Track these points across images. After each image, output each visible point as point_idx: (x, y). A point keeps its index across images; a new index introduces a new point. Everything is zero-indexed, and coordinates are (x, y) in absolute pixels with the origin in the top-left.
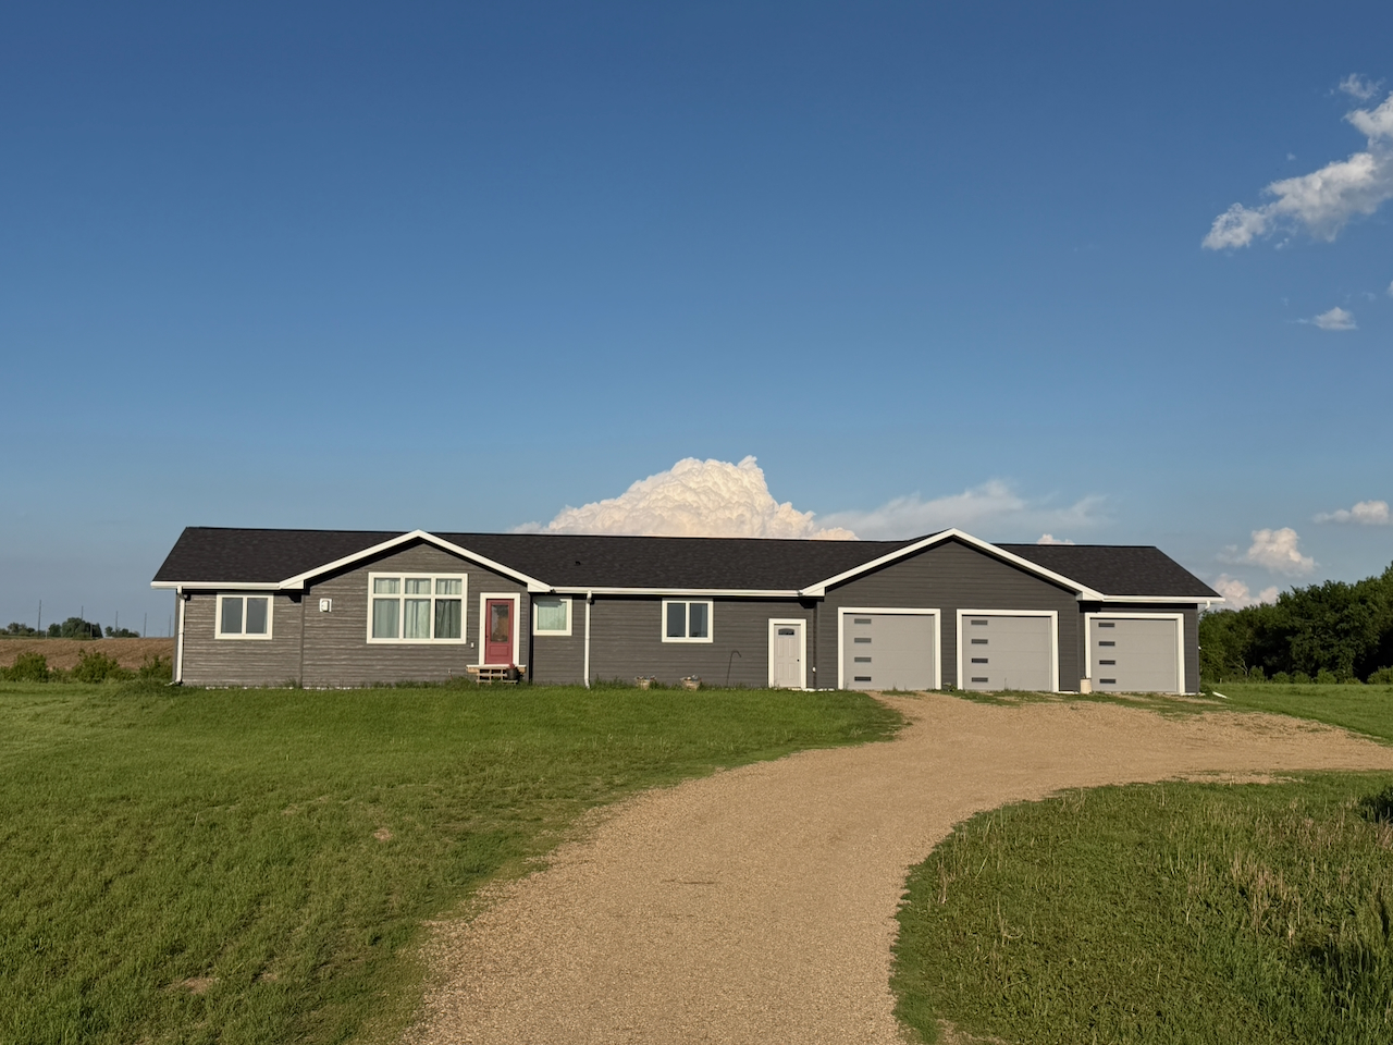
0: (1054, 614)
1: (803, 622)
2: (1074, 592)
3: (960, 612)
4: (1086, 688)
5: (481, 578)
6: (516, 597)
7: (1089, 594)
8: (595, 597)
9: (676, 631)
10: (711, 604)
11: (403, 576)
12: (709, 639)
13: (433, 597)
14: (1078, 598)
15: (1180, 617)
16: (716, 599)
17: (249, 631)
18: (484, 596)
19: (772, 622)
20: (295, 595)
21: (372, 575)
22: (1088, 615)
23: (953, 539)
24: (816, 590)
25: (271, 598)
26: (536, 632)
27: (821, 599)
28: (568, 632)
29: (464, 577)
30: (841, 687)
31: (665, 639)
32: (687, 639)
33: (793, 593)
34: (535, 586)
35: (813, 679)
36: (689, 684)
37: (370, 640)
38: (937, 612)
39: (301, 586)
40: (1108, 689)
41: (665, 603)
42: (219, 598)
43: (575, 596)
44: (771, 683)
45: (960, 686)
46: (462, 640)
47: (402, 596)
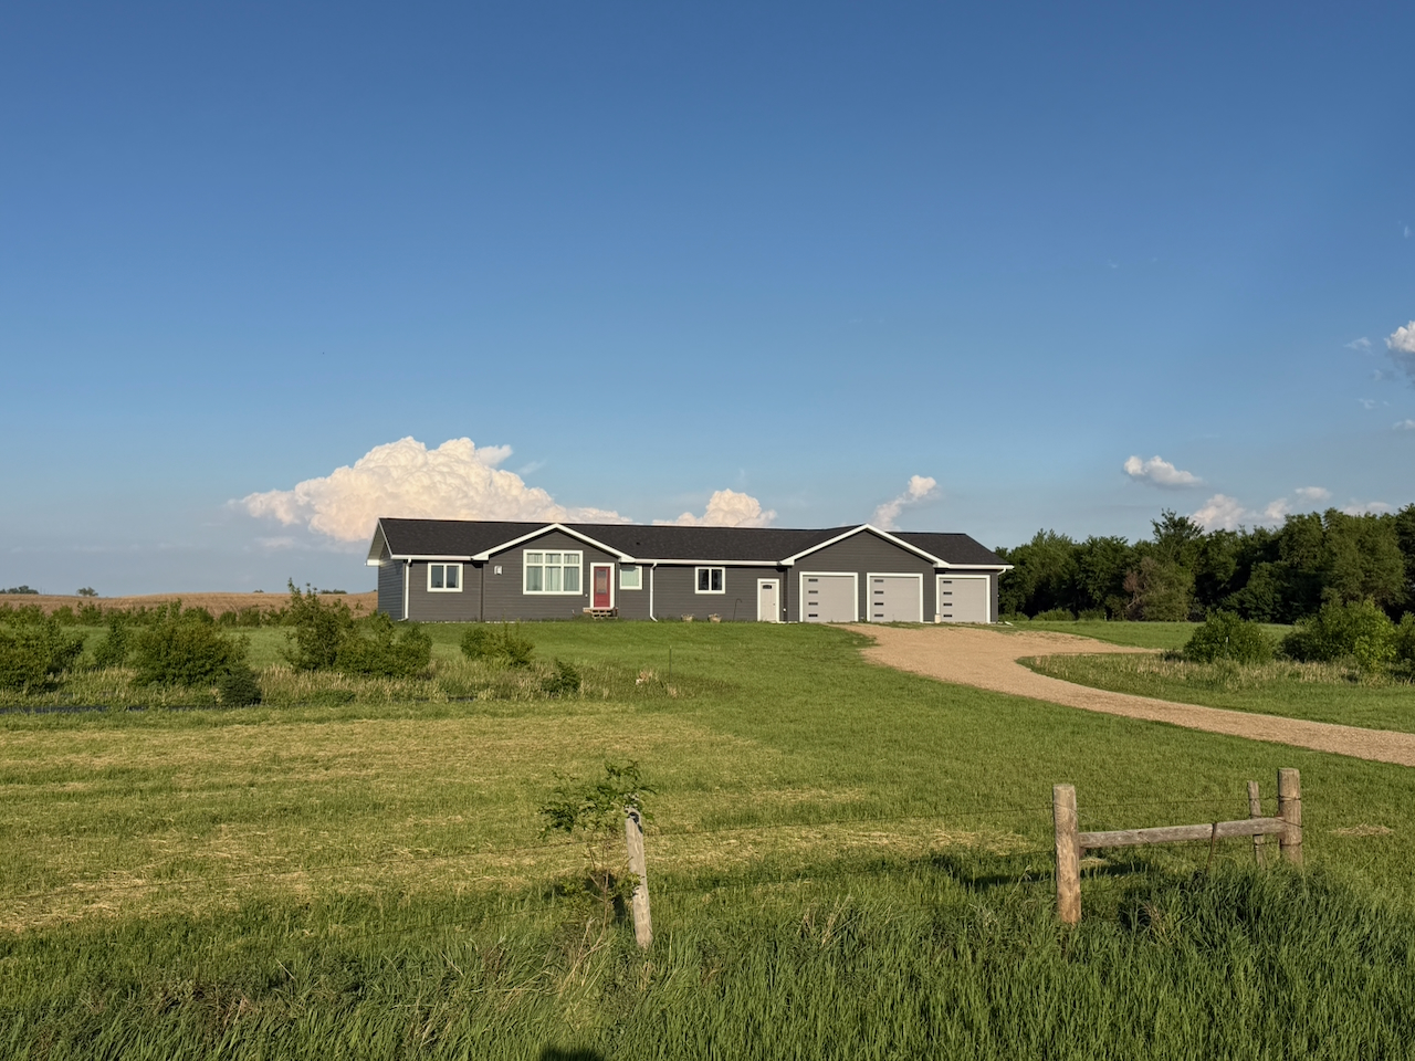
0: (921, 575)
1: (777, 581)
2: (932, 562)
3: (869, 575)
4: (938, 619)
5: (592, 553)
6: (612, 565)
7: (942, 564)
8: (659, 565)
9: (703, 586)
10: (724, 569)
11: (544, 552)
12: (723, 591)
13: (562, 565)
14: (934, 566)
15: (988, 577)
16: (727, 566)
17: (448, 586)
18: (593, 565)
19: (760, 580)
20: (479, 564)
21: (526, 552)
22: (938, 576)
23: (867, 530)
24: (789, 561)
25: (461, 566)
26: (622, 587)
27: (790, 567)
28: (640, 587)
29: (581, 553)
30: (801, 620)
31: (697, 591)
32: (710, 591)
33: (774, 563)
34: (626, 558)
35: (784, 616)
36: (715, 619)
37: (525, 592)
38: (856, 575)
39: (486, 558)
40: (947, 620)
41: (697, 569)
42: (430, 565)
43: (643, 565)
44: (759, 619)
45: (868, 619)
46: (580, 592)
47: (544, 564)
